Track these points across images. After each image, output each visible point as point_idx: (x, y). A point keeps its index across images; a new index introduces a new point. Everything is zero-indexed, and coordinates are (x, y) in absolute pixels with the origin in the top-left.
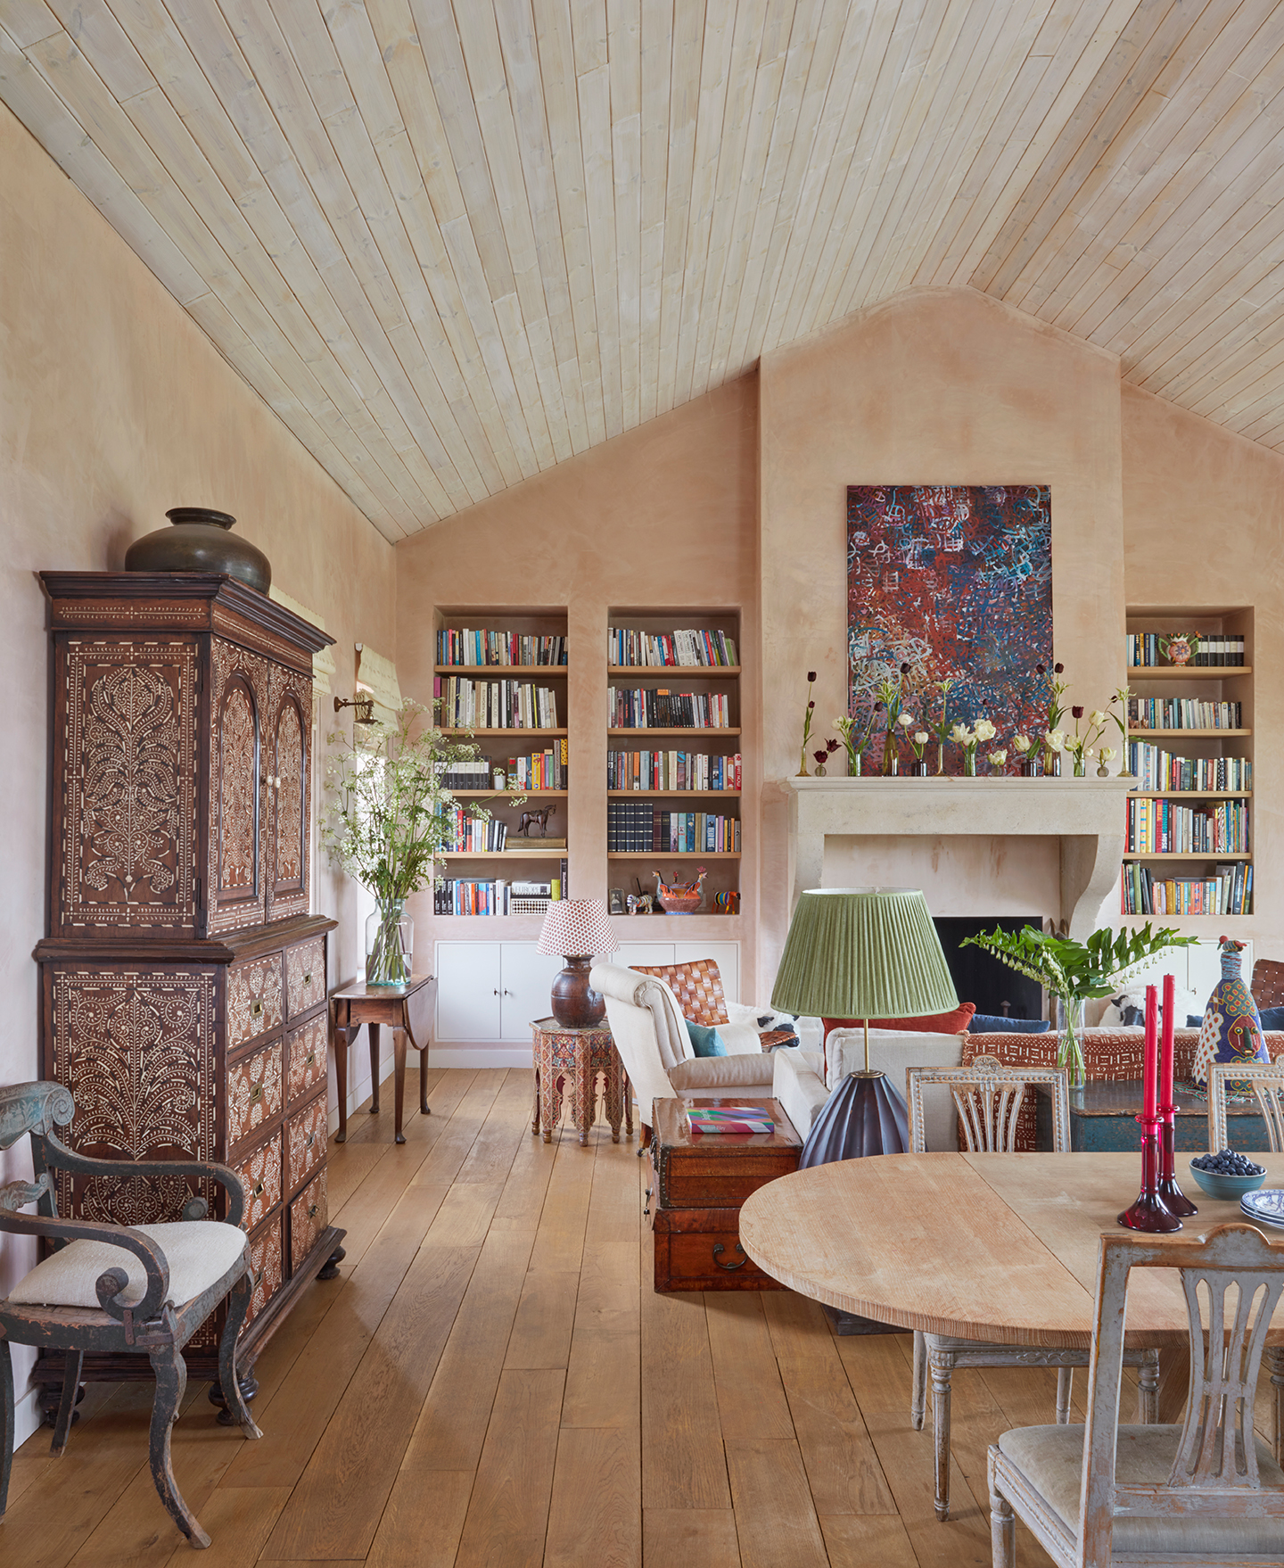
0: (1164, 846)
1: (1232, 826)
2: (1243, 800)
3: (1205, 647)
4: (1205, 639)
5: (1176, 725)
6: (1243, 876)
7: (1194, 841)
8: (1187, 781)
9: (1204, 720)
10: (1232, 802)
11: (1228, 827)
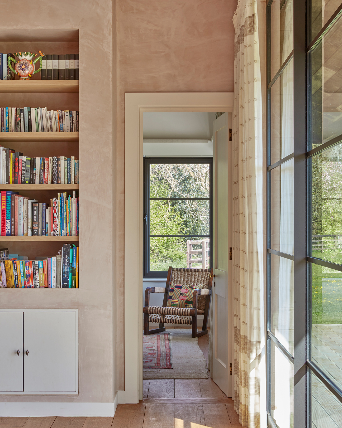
0: (8, 231)
1: (65, 214)
2: (74, 192)
3: (47, 64)
4: (47, 57)
5: (27, 128)
6: (69, 255)
7: (32, 226)
8: (28, 175)
9: (51, 125)
10: (65, 194)
11: (61, 214)
